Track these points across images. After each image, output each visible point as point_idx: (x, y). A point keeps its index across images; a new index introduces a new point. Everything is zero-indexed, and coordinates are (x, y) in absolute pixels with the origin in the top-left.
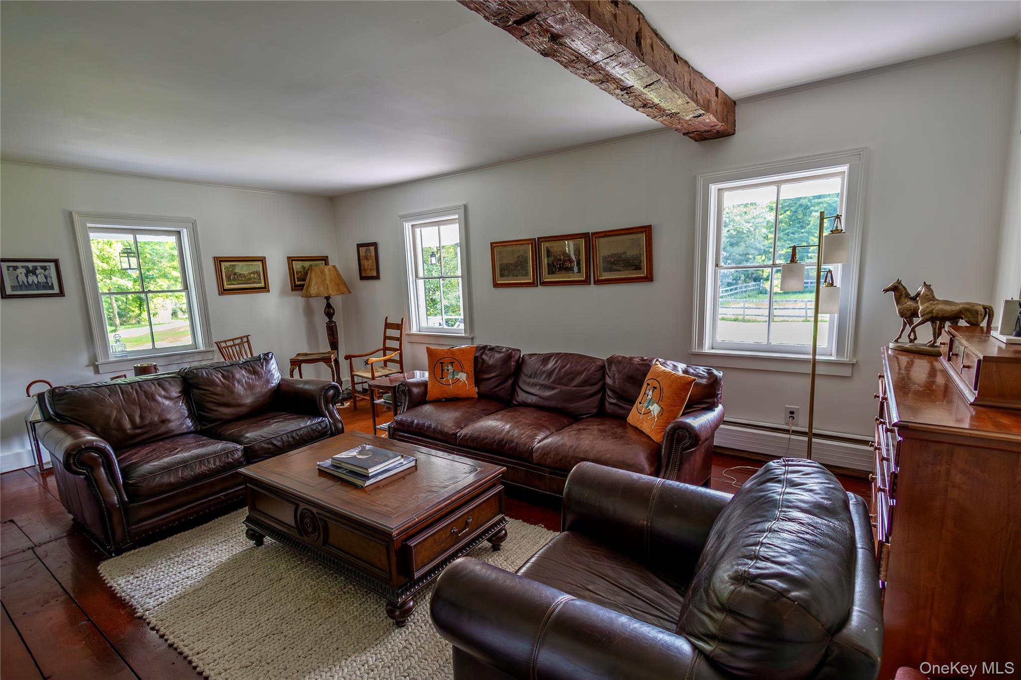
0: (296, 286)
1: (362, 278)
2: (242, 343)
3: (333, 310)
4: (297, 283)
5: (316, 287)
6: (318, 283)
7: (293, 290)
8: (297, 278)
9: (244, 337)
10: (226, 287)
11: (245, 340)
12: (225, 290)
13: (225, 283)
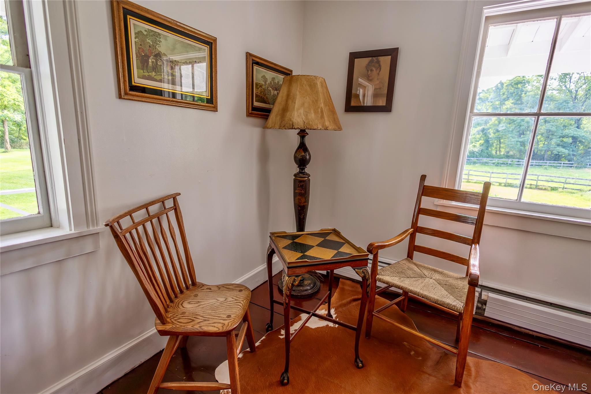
0: (254, 109)
1: (350, 108)
2: (164, 210)
3: (309, 155)
4: (256, 104)
5: (302, 111)
6: (306, 105)
7: (249, 115)
8: (257, 96)
9: (168, 197)
10: (138, 81)
11: (169, 204)
12: (134, 88)
13: (135, 72)
